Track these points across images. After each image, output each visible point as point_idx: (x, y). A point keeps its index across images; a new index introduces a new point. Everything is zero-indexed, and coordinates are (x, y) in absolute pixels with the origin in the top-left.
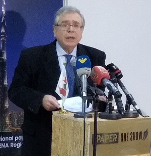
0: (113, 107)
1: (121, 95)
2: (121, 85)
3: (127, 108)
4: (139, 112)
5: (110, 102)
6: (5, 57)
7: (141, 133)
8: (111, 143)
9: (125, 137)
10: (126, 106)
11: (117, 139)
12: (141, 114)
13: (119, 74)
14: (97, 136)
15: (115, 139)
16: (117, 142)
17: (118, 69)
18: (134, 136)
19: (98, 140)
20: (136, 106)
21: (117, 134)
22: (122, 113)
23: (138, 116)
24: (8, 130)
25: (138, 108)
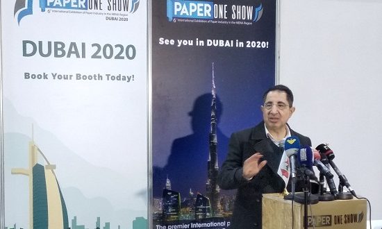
0: (326, 189)
1: (333, 176)
2: (333, 166)
3: (341, 189)
4: (353, 193)
5: (322, 183)
6: (215, 140)
7: (355, 216)
8: (324, 225)
9: (338, 220)
10: (339, 187)
11: (330, 222)
12: (355, 196)
13: (330, 155)
14: (309, 218)
15: (328, 221)
16: (330, 225)
17: (329, 149)
18: (349, 219)
19: (309, 222)
20: (350, 188)
21: (330, 216)
22: (335, 195)
23: (352, 198)
24: (220, 215)
25: (351, 190)
